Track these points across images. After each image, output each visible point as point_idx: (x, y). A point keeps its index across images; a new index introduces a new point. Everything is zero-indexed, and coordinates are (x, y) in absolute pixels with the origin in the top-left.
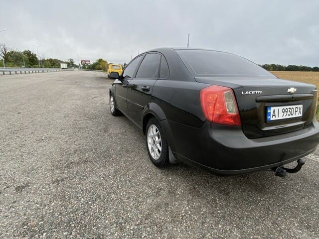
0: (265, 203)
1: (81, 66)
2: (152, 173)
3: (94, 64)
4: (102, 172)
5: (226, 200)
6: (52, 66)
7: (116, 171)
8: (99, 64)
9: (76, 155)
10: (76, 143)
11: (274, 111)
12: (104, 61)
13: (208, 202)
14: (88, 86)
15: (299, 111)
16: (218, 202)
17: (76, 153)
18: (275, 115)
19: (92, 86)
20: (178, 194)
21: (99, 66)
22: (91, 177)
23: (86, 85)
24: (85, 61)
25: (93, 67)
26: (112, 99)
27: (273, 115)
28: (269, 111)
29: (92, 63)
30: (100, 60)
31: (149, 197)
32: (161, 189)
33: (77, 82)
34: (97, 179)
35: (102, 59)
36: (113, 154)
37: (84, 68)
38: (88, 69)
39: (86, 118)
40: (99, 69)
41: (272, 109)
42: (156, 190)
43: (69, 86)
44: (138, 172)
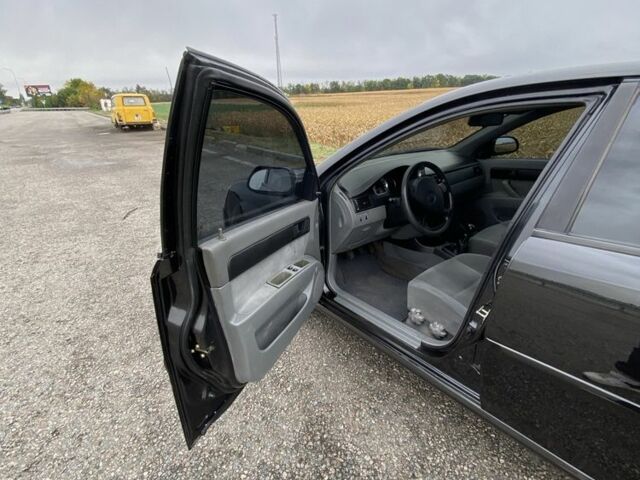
3: (60, 92)
8: (76, 93)
12: (85, 85)
21: (75, 96)
24: (36, 87)
30: (76, 83)
35: (80, 81)
37: (36, 104)
38: (47, 106)
40: (79, 105)
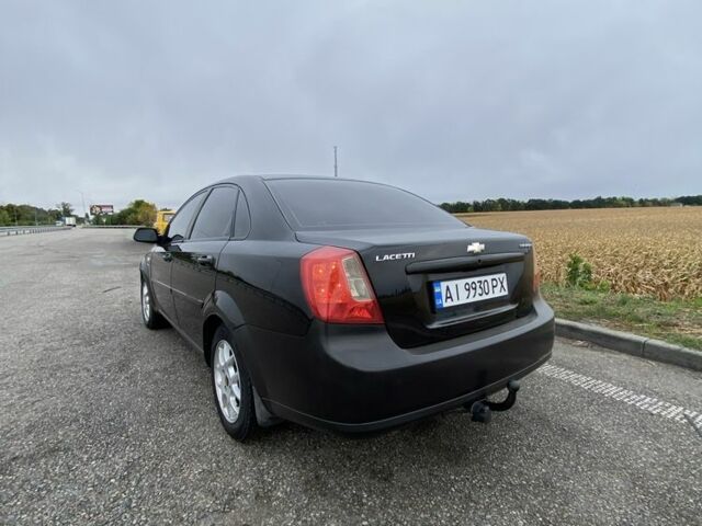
0: (465, 485)
1: (91, 217)
2: (221, 457)
3: (122, 212)
4: (92, 471)
5: (383, 493)
6: (14, 221)
7: (130, 466)
8: (136, 213)
9: (31, 437)
10: (37, 405)
11: (448, 289)
12: (147, 205)
13: (343, 506)
14: (100, 263)
15: (499, 285)
16: (364, 501)
17: (30, 433)
18: (451, 297)
19: (110, 262)
20: (278, 498)
21: (136, 217)
22: (60, 489)
23: (94, 261)
24: (100, 207)
25: (120, 220)
26: (146, 291)
27: (447, 298)
28: (437, 290)
29: (117, 211)
30: (139, 204)
31: (205, 516)
32: (239, 493)
33: (71, 257)
34: (75, 493)
36: (131, 424)
37: (97, 222)
38: (106, 224)
39: (77, 342)
41: (444, 285)
42: (226, 496)
43: (51, 266)
44: (189, 460)
